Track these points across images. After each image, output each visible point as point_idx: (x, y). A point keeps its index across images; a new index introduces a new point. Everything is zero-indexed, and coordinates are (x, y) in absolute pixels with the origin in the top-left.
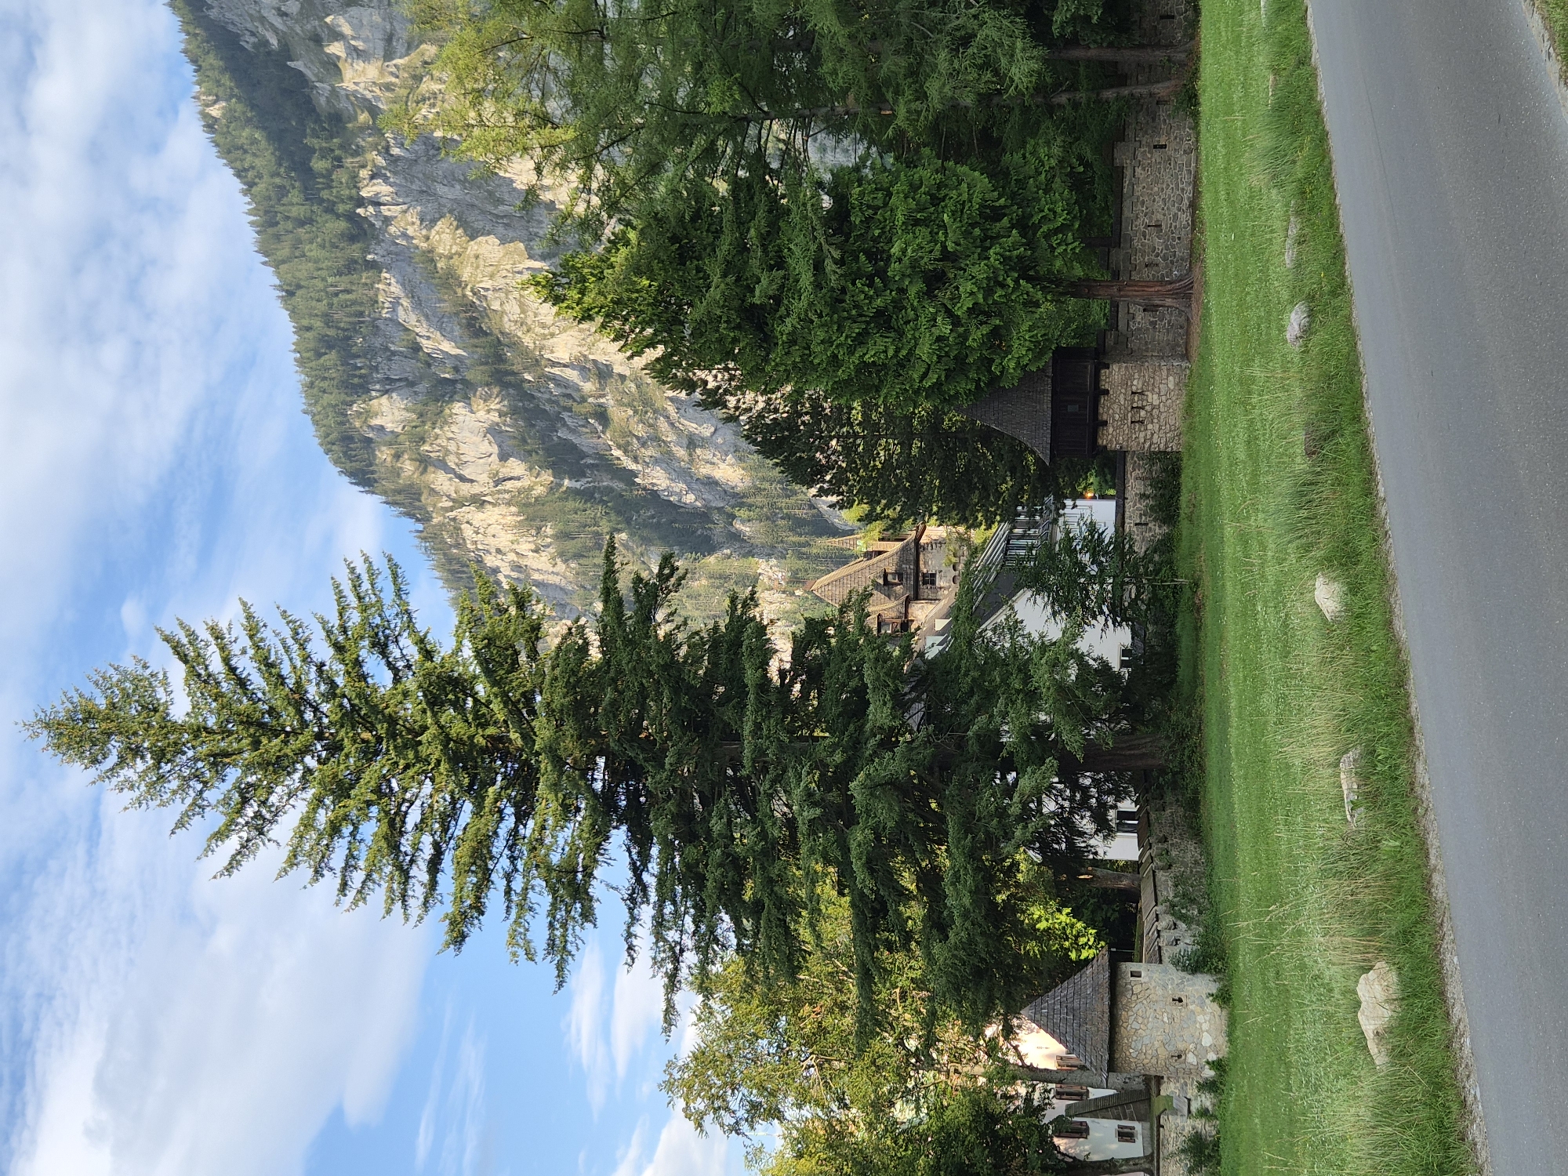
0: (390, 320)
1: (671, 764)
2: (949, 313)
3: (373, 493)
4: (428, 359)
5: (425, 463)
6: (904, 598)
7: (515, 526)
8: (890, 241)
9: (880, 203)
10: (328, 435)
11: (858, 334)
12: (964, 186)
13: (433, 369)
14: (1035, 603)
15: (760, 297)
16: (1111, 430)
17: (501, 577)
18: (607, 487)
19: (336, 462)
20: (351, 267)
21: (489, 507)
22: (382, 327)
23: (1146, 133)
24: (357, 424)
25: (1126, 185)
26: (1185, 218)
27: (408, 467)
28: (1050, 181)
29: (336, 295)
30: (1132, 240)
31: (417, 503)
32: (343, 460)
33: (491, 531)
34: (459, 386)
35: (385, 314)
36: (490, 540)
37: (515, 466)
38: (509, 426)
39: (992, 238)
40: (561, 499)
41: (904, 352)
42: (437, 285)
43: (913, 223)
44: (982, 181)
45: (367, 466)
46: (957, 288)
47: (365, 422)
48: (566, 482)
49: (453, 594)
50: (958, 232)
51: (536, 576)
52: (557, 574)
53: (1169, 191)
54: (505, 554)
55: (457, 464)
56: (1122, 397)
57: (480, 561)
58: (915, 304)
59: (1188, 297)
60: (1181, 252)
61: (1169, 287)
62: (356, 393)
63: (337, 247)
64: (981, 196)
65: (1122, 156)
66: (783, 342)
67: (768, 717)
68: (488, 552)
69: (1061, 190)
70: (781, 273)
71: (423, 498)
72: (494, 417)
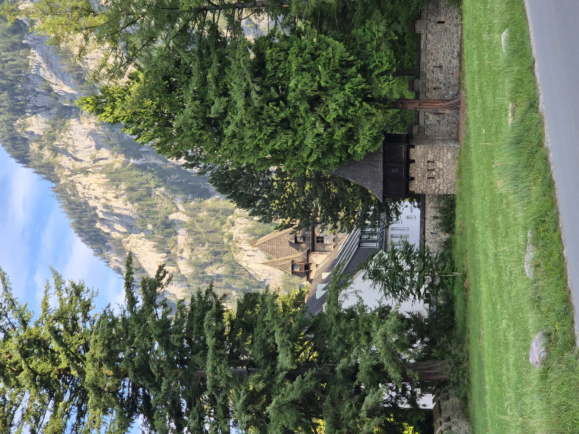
0: (36, 75)
1: (165, 390)
2: (323, 120)
3: (28, 167)
4: (57, 96)
5: (55, 151)
6: (306, 251)
7: (105, 184)
8: (289, 79)
9: (282, 58)
10: (3, 137)
11: (270, 133)
12: (330, 49)
13: (59, 101)
14: (375, 288)
15: (214, 114)
16: (416, 182)
17: (97, 211)
18: (153, 163)
19: (8, 151)
20: (14, 47)
21: (91, 174)
22: (32, 79)
23: (433, 15)
24: (19, 131)
25: (422, 44)
26: (455, 62)
27: (47, 153)
28: (378, 45)
29: (6, 62)
30: (426, 75)
31: (52, 173)
32: (12, 150)
33: (92, 187)
34: (74, 110)
35: (33, 72)
36: (91, 192)
37: (104, 153)
38: (100, 131)
39: (346, 78)
40: (129, 170)
41: (297, 143)
42: (60, 56)
43: (301, 70)
44: (340, 46)
45: (25, 153)
46: (327, 106)
47: (23, 129)
48: (132, 161)
49: (72, 221)
50: (327, 76)
51: (116, 211)
52: (128, 210)
53: (446, 48)
54: (99, 199)
55: (73, 152)
56: (422, 164)
57: (86, 203)
58: (304, 115)
59: (458, 109)
60: (454, 81)
61: (447, 103)
62: (18, 114)
63: (6, 36)
64: (340, 55)
65: (419, 28)
66: (228, 137)
67: (220, 363)
68: (91, 198)
69: (386, 50)
70: (226, 99)
71: (55, 170)
72: (93, 126)
